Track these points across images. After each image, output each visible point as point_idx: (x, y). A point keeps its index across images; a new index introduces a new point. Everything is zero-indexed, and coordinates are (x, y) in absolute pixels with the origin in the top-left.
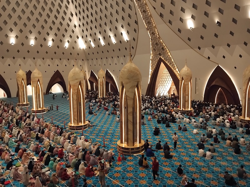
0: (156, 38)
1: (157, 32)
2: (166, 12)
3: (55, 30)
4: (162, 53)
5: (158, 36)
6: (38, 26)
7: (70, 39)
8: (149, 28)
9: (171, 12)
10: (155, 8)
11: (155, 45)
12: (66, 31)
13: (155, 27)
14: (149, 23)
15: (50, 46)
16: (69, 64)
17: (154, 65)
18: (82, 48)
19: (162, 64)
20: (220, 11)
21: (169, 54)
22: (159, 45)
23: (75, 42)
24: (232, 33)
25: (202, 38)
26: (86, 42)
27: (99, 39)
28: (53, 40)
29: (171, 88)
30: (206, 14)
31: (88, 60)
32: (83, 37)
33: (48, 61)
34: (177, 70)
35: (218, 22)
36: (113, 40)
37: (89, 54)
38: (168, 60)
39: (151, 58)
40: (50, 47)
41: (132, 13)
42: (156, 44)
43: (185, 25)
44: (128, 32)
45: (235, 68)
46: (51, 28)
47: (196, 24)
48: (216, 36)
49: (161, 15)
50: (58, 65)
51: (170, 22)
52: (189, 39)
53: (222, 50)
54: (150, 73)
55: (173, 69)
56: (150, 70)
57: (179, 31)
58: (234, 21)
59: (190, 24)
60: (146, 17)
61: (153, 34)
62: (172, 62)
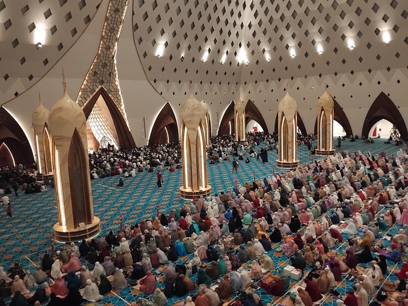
0: (107, 56)
1: (115, 47)
2: (143, 26)
4: (106, 81)
8: (106, 37)
10: (133, 14)
11: (100, 67)
13: (118, 40)
14: (112, 30)
17: (84, 100)
19: (101, 99)
20: (189, 47)
21: (117, 83)
22: (108, 67)
25: (163, 69)
34: (123, 107)
35: (183, 57)
38: (113, 93)
42: (105, 65)
43: (154, 50)
45: (180, 105)
47: (166, 52)
49: (136, 27)
52: (150, 69)
55: (117, 106)
57: (145, 55)
58: (193, 60)
60: (113, 19)
61: (108, 48)
62: (118, 96)
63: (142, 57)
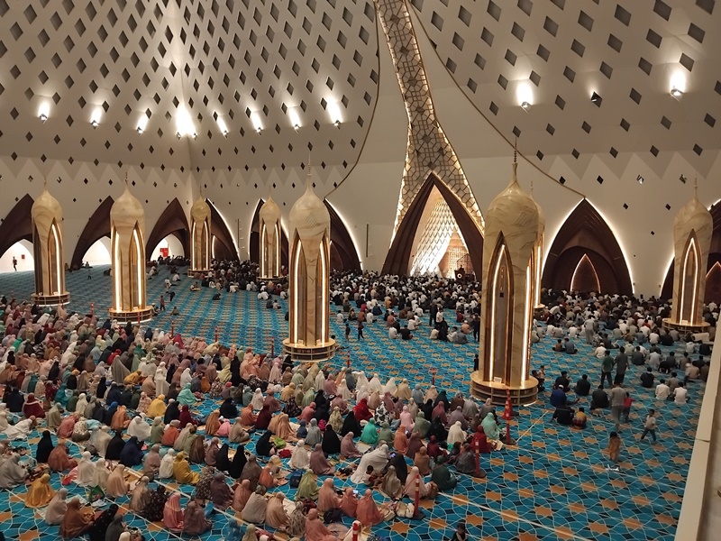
0: (425, 123)
1: (431, 107)
2: (464, 59)
3: (115, 78)
4: (437, 163)
5: (432, 117)
6: (70, 60)
7: (152, 106)
8: (409, 94)
9: (478, 60)
10: (435, 46)
11: (421, 142)
12: (147, 80)
13: (429, 93)
14: (412, 82)
15: (95, 124)
16: (144, 181)
17: (410, 194)
18: (182, 135)
19: (435, 191)
20: (605, 70)
21: (458, 165)
22: (433, 141)
23: (168, 115)
24: (625, 125)
25: (550, 130)
26: (200, 117)
27: (248, 112)
28: (106, 106)
29: (446, 254)
30: (569, 74)
31: (198, 169)
32: (191, 103)
33: (85, 169)
34: (476, 207)
35: (595, 96)
36: (295, 119)
37: (204, 153)
38: (453, 182)
39: (405, 174)
40: (95, 127)
41: (367, 52)
42: (425, 138)
43: (511, 96)
44: (344, 101)
45: (626, 206)
46: (105, 71)
47: (539, 94)
48: (586, 127)
49: (450, 65)
50: (111, 182)
51: (471, 84)
52: (516, 132)
53: (597, 163)
54: (398, 213)
55: (464, 205)
56: (400, 207)
57: (493, 108)
58: (635, 96)
59: (524, 93)
60: (406, 65)
61: (420, 110)
62: (463, 187)
63: (490, 114)
